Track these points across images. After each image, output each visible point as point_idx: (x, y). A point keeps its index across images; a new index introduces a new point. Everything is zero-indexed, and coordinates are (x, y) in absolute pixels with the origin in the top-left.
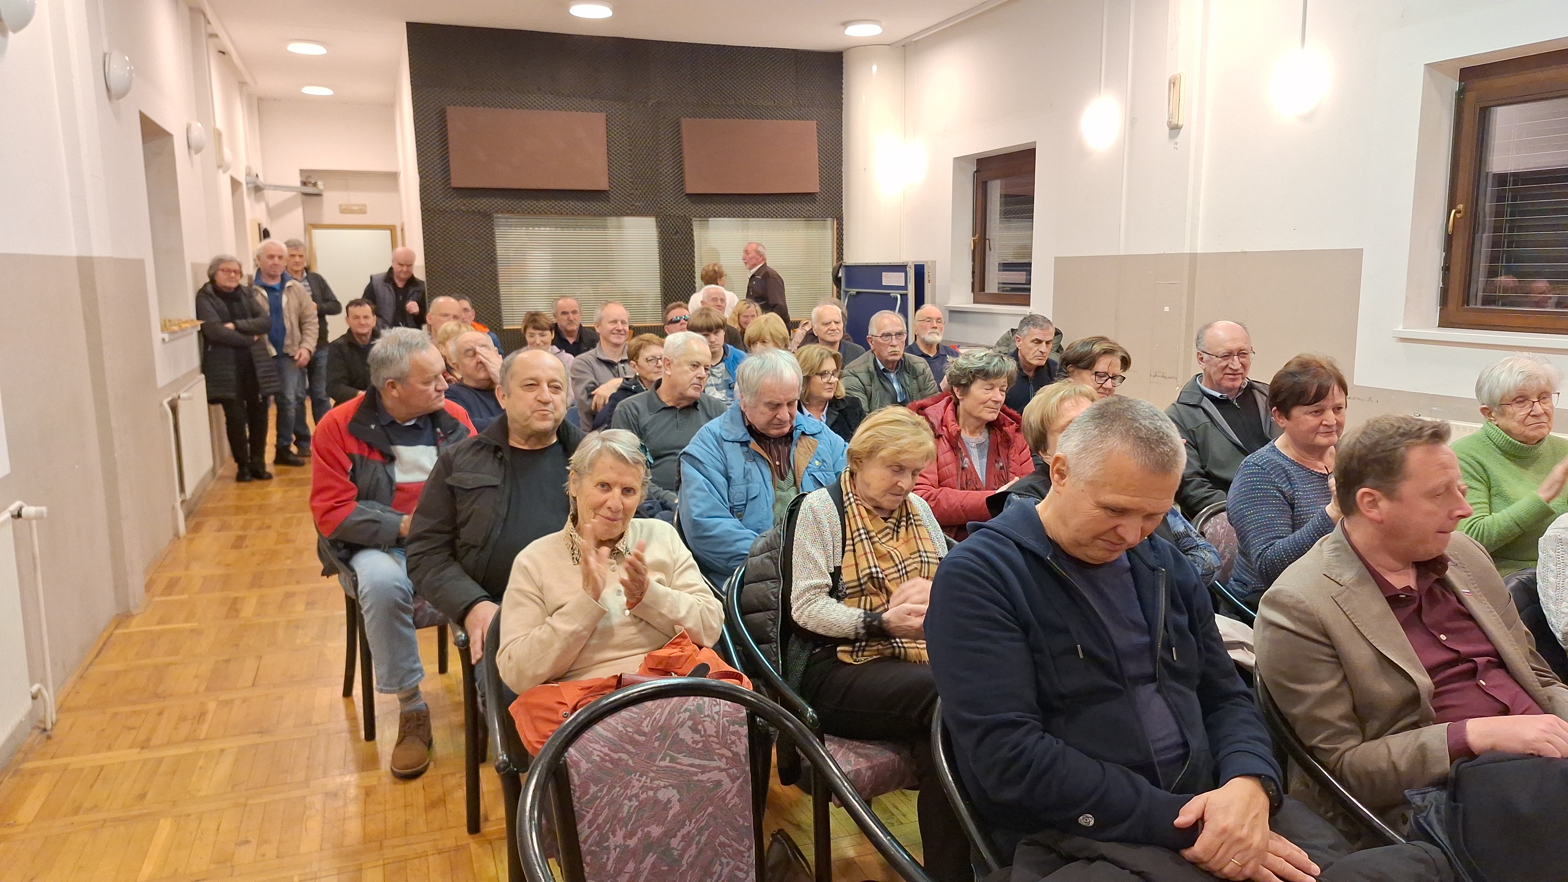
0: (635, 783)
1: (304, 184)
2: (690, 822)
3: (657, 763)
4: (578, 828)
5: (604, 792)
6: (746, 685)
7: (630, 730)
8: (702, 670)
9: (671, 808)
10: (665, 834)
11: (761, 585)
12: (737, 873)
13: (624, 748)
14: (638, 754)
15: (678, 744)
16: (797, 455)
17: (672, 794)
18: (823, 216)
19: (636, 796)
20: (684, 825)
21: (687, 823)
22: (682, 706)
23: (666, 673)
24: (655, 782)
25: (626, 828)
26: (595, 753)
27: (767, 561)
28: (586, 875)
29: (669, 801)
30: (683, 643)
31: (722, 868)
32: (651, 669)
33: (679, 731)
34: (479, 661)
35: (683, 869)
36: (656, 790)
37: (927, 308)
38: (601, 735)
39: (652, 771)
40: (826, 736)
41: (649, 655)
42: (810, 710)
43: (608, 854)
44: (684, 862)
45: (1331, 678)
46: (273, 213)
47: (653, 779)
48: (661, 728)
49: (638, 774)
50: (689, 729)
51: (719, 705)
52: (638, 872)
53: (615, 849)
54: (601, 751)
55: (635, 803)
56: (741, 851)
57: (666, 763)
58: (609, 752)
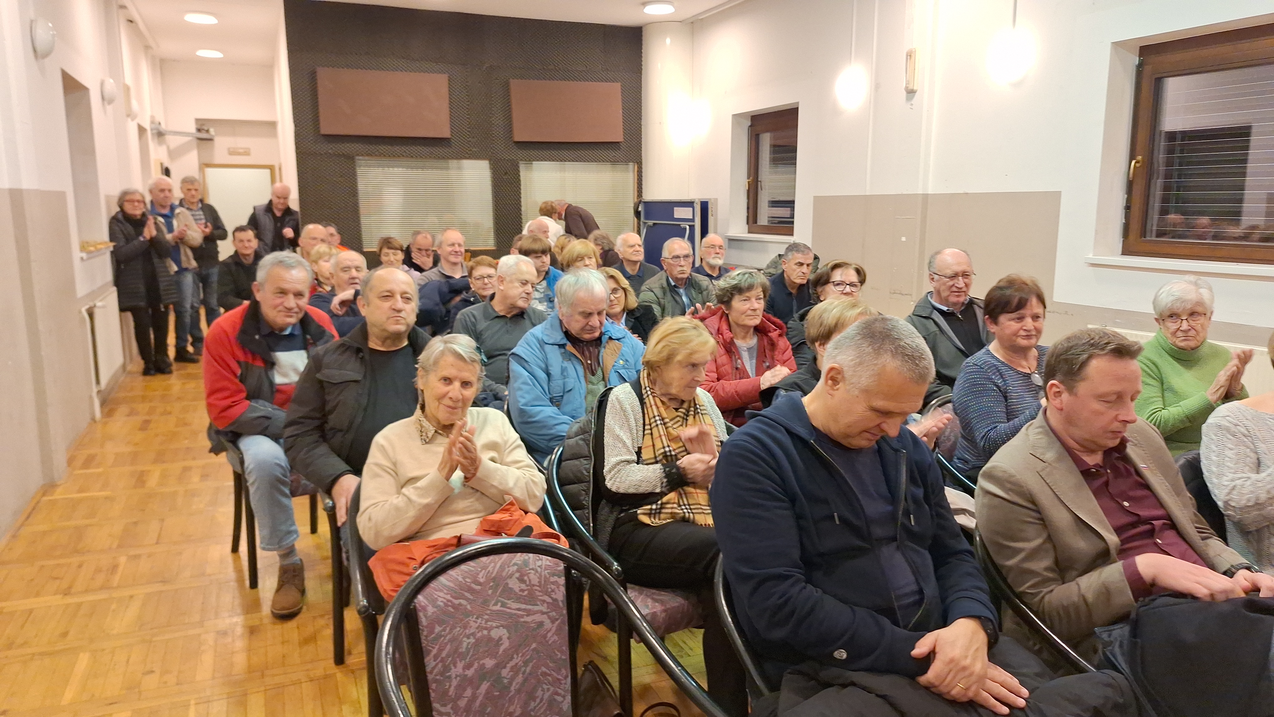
0: (472, 623)
1: (199, 130)
2: (518, 655)
3: (490, 607)
4: (426, 660)
5: (447, 631)
6: (564, 544)
7: (468, 580)
8: (527, 531)
9: (502, 644)
10: (497, 666)
11: (576, 462)
12: (556, 697)
13: (463, 595)
14: (475, 600)
15: (508, 592)
16: (605, 355)
17: (503, 632)
18: (626, 161)
19: (473, 634)
20: (512, 658)
21: (515, 656)
22: (511, 562)
23: (498, 534)
24: (489, 623)
25: (465, 661)
26: (440, 599)
27: (581, 442)
28: (432, 699)
29: (500, 639)
30: (512, 509)
31: (544, 693)
32: (485, 530)
33: (509, 581)
34: (344, 524)
35: (512, 694)
36: (489, 629)
37: (712, 237)
38: (445, 586)
39: (486, 614)
40: (628, 585)
41: (484, 520)
42: (615, 563)
43: (450, 682)
44: (512, 688)
45: (1038, 536)
46: (173, 154)
47: (487, 621)
48: (494, 579)
49: (475, 616)
50: (516, 580)
51: (542, 560)
52: (474, 697)
53: (456, 678)
54: (444, 598)
55: (472, 640)
56: (559, 679)
57: (498, 607)
58: (451, 599)
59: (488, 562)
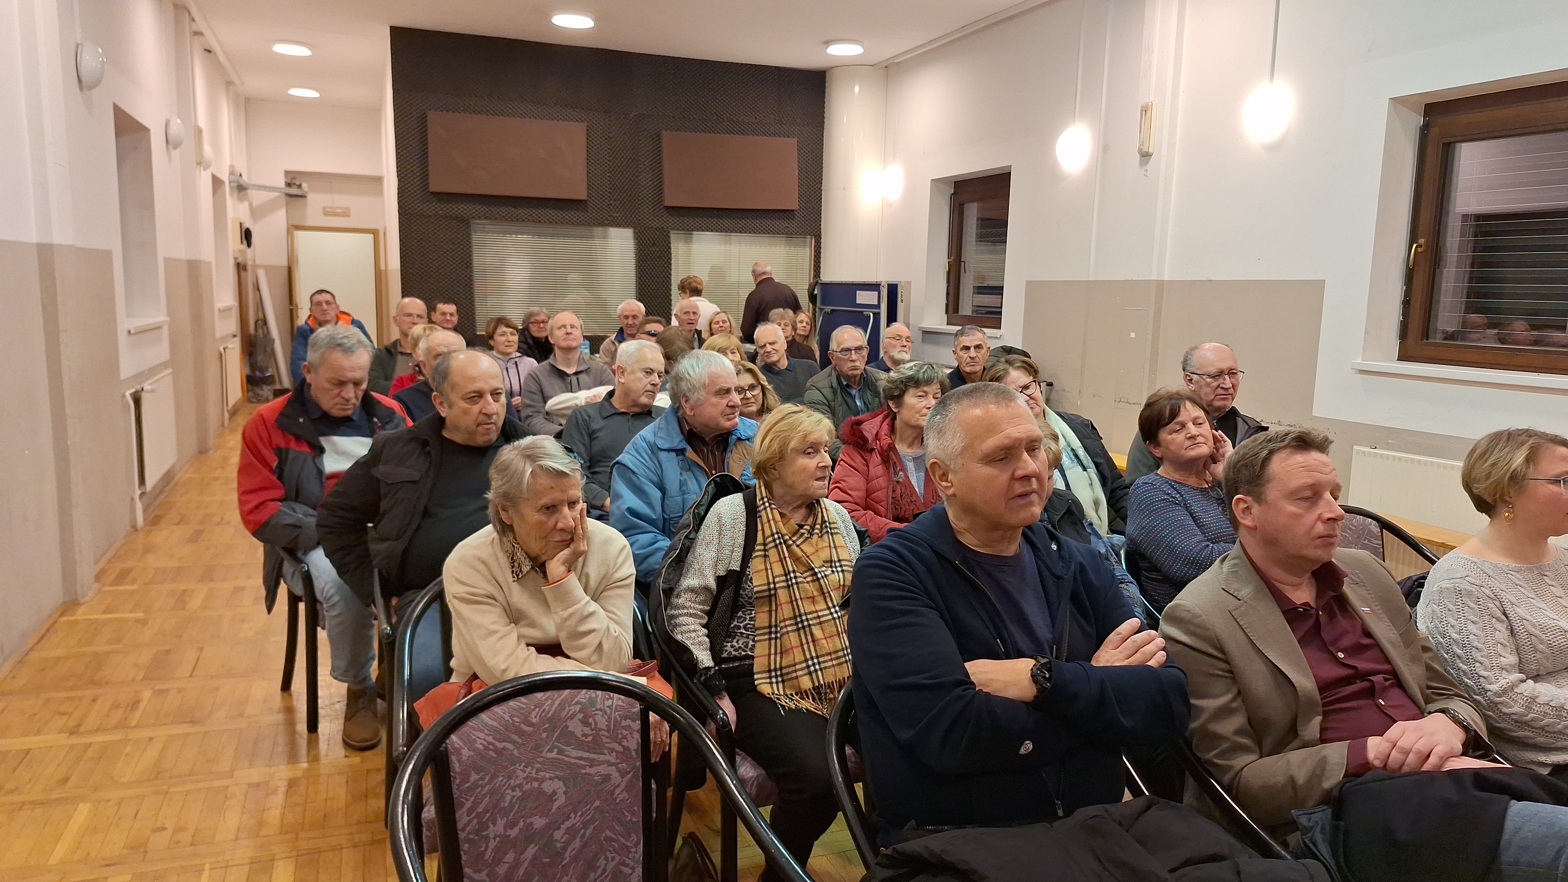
0: (519, 773)
1: (289, 185)
2: (576, 814)
3: (544, 754)
4: (457, 813)
5: (486, 780)
7: (516, 719)
9: (556, 800)
10: (548, 826)
12: (623, 868)
13: (510, 737)
14: (524, 744)
15: (567, 737)
17: (558, 785)
18: (802, 234)
19: (520, 786)
20: (569, 817)
21: (572, 816)
22: (573, 699)
24: (542, 773)
25: (508, 817)
26: (479, 741)
28: (463, 862)
29: (554, 793)
31: (607, 863)
35: (565, 862)
36: (541, 781)
38: (486, 724)
39: (539, 763)
43: (487, 843)
44: (567, 855)
45: (1226, 692)
47: (538, 770)
48: (550, 720)
49: (523, 764)
50: (579, 722)
51: (613, 699)
52: (516, 864)
53: (495, 838)
54: (485, 740)
55: (518, 793)
56: (626, 846)
57: (553, 755)
58: (494, 741)
59: (544, 698)
